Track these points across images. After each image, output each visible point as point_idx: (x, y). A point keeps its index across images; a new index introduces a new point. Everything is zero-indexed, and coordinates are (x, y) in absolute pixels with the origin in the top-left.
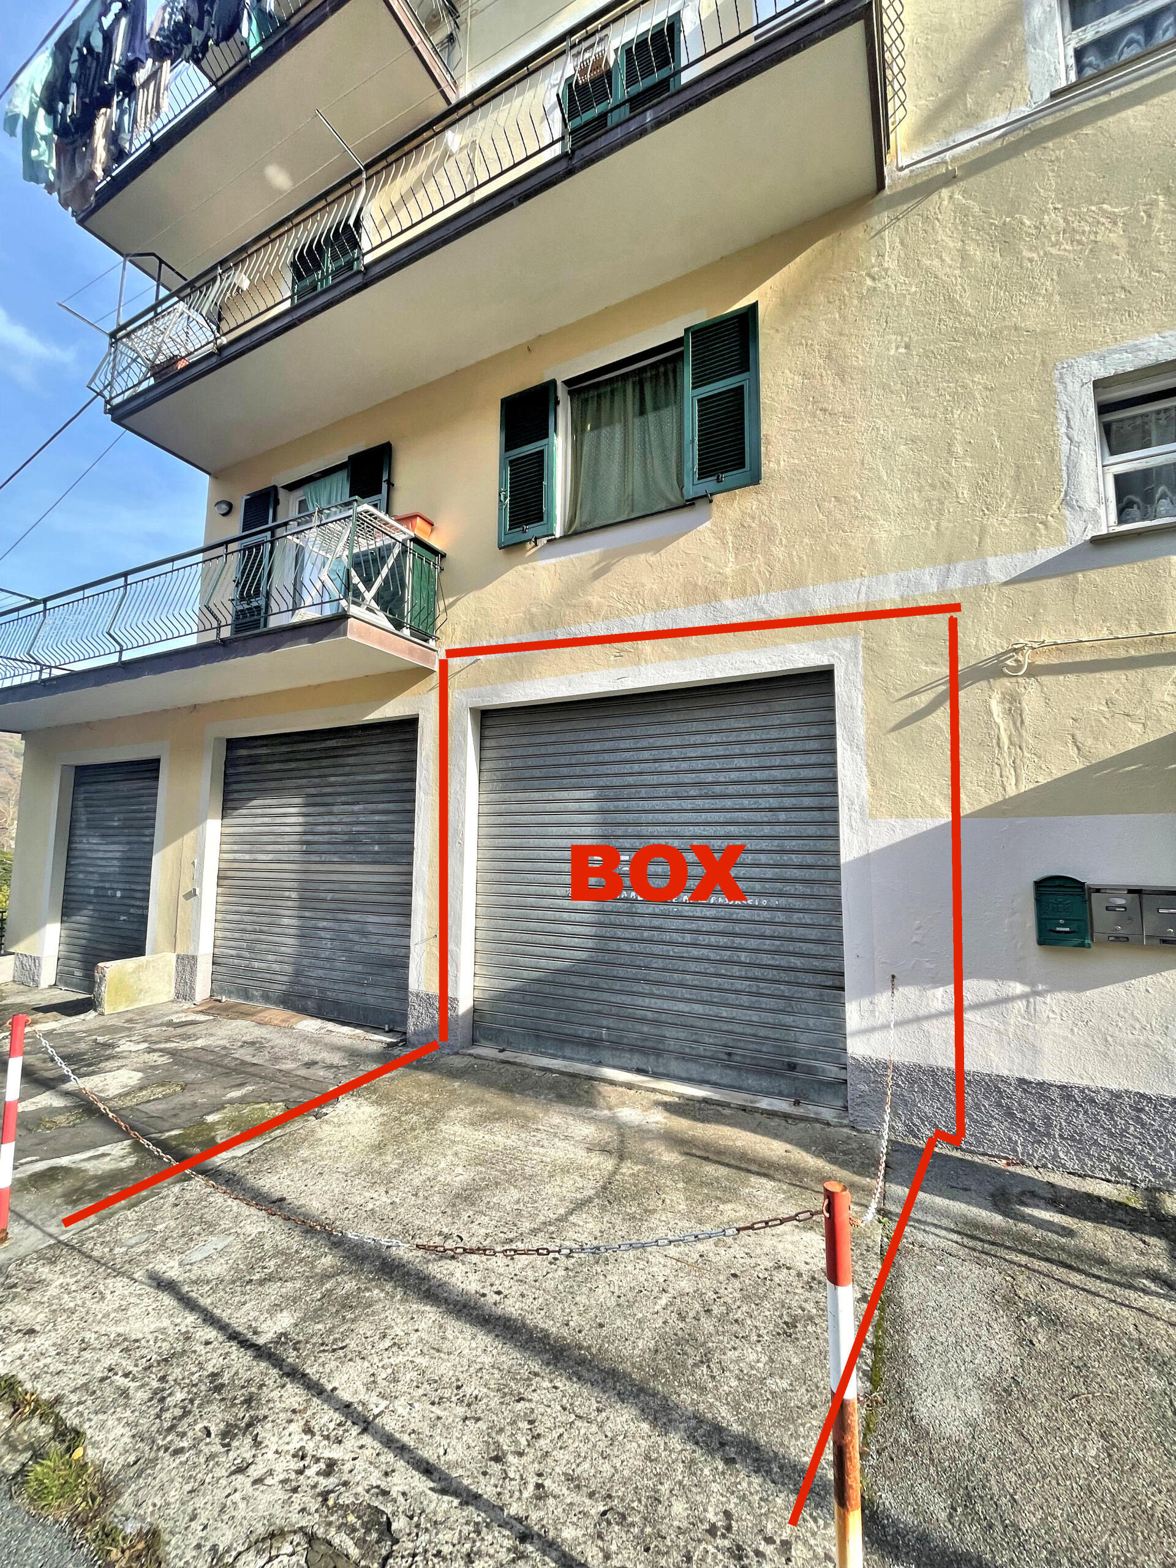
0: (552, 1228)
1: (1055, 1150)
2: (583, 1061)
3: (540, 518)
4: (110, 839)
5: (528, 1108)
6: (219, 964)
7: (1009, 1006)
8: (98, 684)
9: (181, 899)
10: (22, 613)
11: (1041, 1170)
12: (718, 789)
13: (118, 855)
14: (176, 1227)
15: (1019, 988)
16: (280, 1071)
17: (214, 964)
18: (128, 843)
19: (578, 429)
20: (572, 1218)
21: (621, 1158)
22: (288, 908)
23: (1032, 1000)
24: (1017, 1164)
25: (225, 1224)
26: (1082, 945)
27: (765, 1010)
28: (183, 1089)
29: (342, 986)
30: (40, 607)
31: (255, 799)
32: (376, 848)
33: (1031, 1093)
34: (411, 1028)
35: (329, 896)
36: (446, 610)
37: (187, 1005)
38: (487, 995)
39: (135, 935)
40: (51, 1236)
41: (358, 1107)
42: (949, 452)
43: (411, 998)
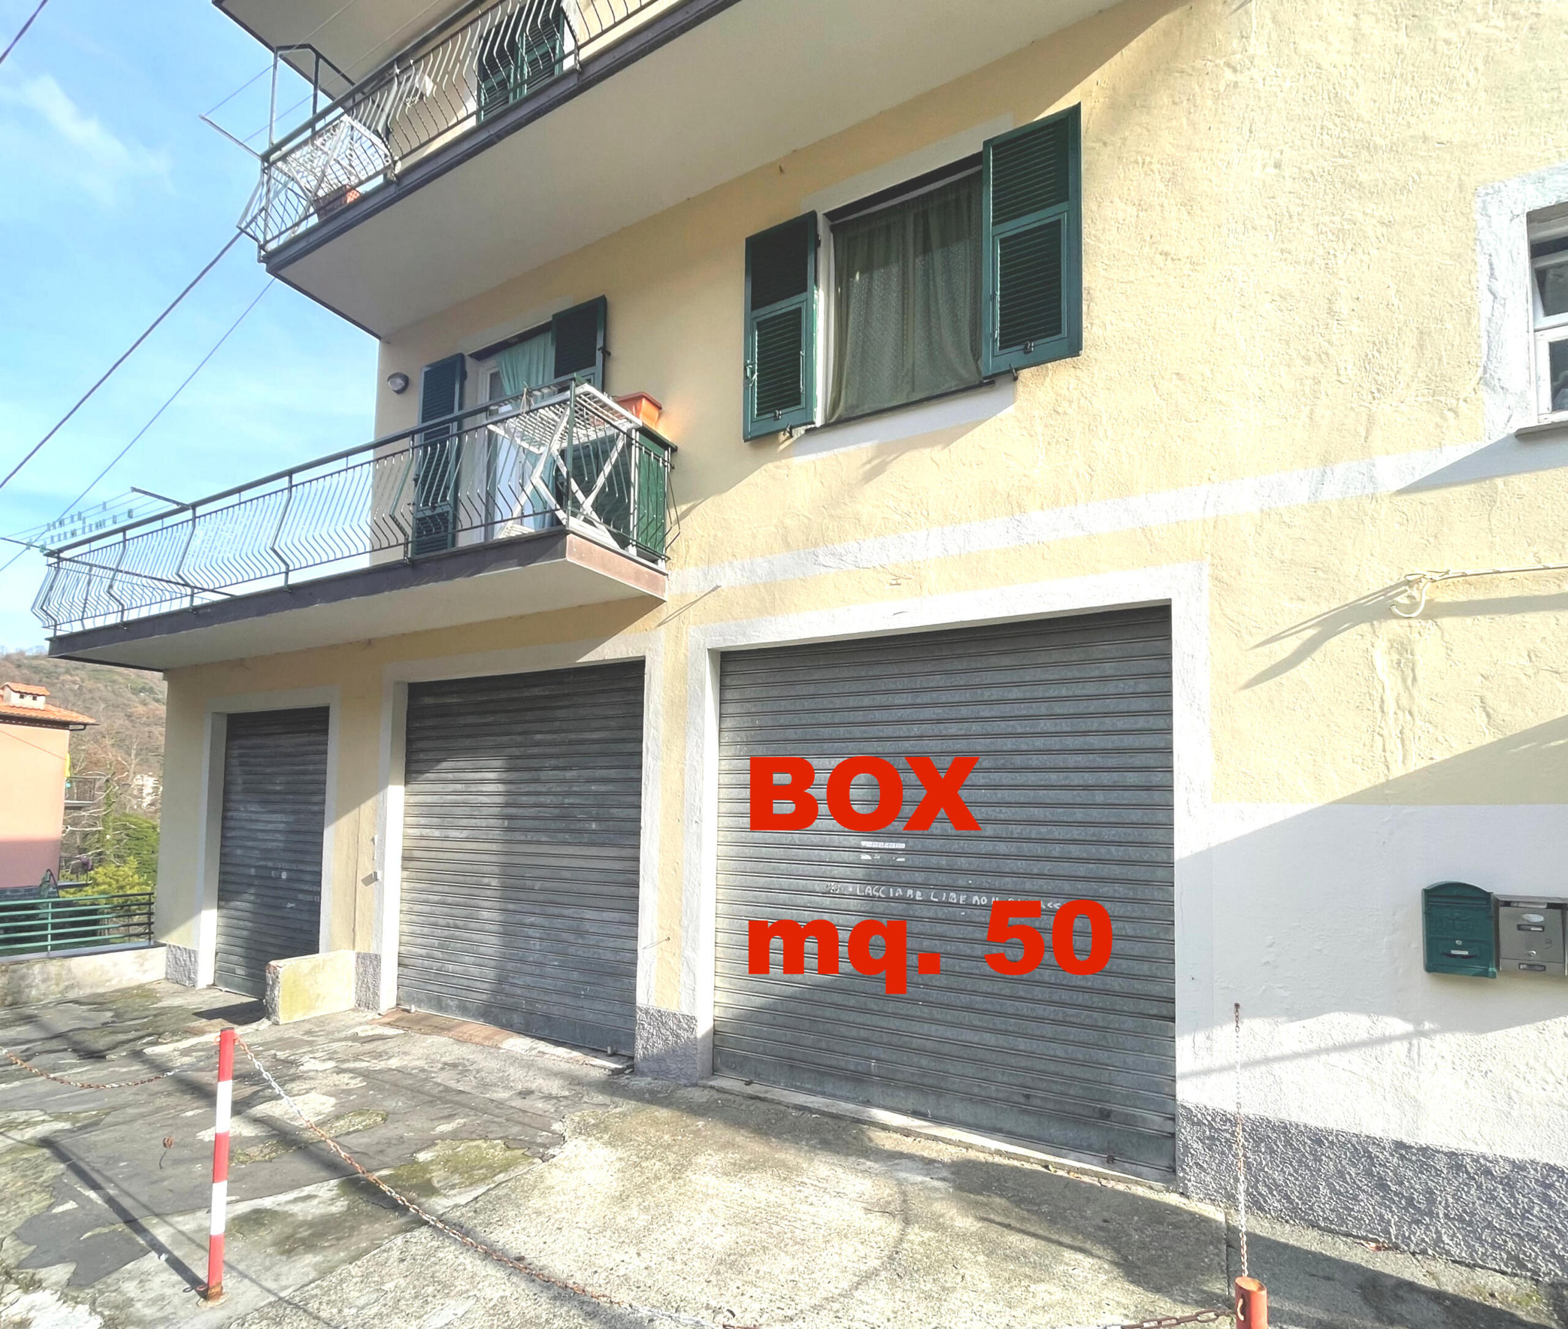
0: (836, 1306)
1: (1437, 1232)
2: (847, 1099)
3: (796, 400)
4: (271, 807)
5: (789, 1155)
6: (406, 966)
7: (1386, 1048)
8: (261, 613)
9: (360, 884)
10: (168, 521)
11: (1420, 1257)
12: (1018, 760)
13: (282, 826)
14: (407, 1287)
15: (1398, 1026)
16: (492, 1101)
17: (400, 965)
18: (294, 812)
19: (842, 279)
20: (858, 1294)
21: (907, 1222)
22: (487, 898)
23: (1415, 1042)
24: (1389, 1249)
25: (461, 1285)
26: (1485, 974)
27: (1073, 1043)
28: (384, 1119)
29: (555, 998)
30: (188, 514)
31: (444, 760)
32: (594, 826)
33: (1410, 1160)
34: (639, 1053)
35: (538, 885)
36: (678, 521)
37: (371, 1015)
38: (730, 1013)
39: (306, 927)
40: (269, 1291)
41: (589, 1149)
42: (1330, 311)
43: (640, 1015)
